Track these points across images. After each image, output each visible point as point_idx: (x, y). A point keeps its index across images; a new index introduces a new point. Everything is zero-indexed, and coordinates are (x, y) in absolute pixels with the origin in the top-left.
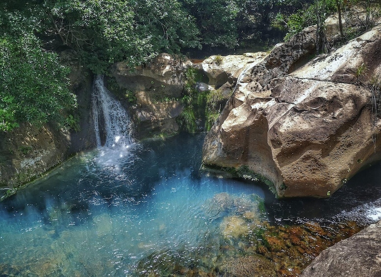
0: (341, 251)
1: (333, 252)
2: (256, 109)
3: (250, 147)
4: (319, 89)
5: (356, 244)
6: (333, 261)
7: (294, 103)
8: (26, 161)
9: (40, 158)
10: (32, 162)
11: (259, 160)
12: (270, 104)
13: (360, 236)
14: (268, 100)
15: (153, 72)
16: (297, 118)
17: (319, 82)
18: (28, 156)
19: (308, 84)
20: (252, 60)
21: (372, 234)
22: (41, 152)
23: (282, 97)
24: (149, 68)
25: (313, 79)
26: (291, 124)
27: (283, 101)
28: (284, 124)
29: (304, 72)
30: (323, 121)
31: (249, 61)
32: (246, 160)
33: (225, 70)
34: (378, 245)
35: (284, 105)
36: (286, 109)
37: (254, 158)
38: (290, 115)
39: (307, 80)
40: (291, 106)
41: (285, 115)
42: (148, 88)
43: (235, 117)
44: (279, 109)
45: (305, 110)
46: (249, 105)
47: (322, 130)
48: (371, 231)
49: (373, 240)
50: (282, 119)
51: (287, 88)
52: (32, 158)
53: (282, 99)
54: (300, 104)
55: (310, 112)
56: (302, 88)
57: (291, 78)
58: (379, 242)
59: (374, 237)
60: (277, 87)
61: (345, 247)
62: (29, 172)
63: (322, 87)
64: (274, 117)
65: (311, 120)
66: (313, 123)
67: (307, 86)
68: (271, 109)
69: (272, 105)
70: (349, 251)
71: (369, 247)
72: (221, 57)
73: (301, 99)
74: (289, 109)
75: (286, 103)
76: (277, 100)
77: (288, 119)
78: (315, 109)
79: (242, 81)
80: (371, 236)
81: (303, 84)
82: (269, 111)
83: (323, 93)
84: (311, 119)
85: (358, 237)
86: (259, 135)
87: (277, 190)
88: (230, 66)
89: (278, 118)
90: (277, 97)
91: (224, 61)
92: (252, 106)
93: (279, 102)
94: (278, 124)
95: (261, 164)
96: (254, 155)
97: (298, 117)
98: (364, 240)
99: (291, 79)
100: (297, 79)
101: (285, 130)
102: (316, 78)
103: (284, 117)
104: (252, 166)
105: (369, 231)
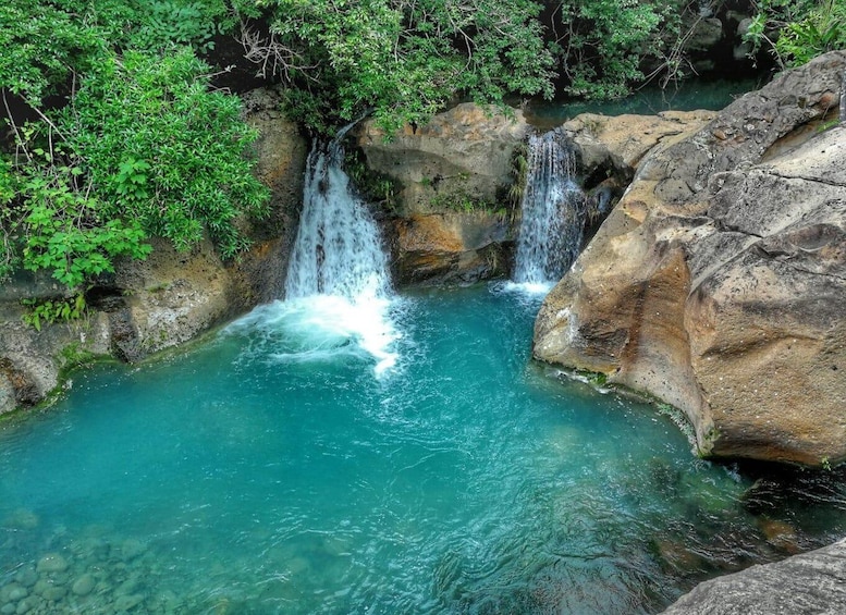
0: (740, 590)
1: (719, 589)
2: (666, 242)
3: (645, 330)
4: (828, 204)
5: (785, 580)
6: (712, 610)
7: (761, 233)
8: (159, 312)
9: (187, 309)
10: (170, 317)
11: (662, 363)
12: (700, 232)
13: (804, 562)
14: (698, 222)
15: (445, 142)
16: (762, 271)
17: (831, 188)
18: (163, 304)
19: (801, 191)
20: (678, 127)
21: (833, 561)
22: (192, 298)
23: (731, 218)
24: (437, 134)
25: (815, 180)
26: (744, 283)
27: (736, 229)
28: (727, 284)
29: (795, 161)
30: (828, 283)
31: (669, 130)
32: (633, 360)
33: (610, 149)
34: (838, 588)
35: (734, 238)
36: (738, 246)
37: (654, 356)
38: (745, 263)
39: (800, 181)
40: (753, 240)
41: (733, 260)
42: (431, 178)
43: (616, 256)
44: (721, 247)
45: (783, 253)
46: (651, 231)
47: (821, 304)
48: (837, 553)
49: (831, 574)
50: (722, 270)
51: (747, 196)
52: (172, 308)
53: (732, 223)
54: (774, 238)
55: (797, 257)
56: (784, 198)
57: (761, 173)
58: (843, 582)
59: (836, 569)
60: (724, 195)
61: (754, 581)
62: (162, 337)
63: (836, 201)
64: (706, 264)
65: (796, 279)
66: (801, 287)
67: (798, 194)
68: (701, 246)
69: (704, 235)
70: (758, 593)
71: (813, 593)
72: (603, 118)
73: (779, 226)
74: (745, 247)
75: (739, 234)
76: (720, 226)
77: (737, 271)
78: (809, 251)
79: (646, 175)
80: (830, 566)
81: (789, 191)
82: (695, 249)
83: (836, 215)
84: (798, 275)
85: (798, 562)
86: (668, 304)
87: (700, 437)
88: (621, 141)
89: (716, 267)
90: (720, 217)
91: (609, 129)
92: (657, 234)
93: (722, 229)
94: (713, 281)
95: (668, 373)
96: (652, 351)
97: (765, 268)
98: (811, 572)
99: (760, 178)
100: (775, 178)
101: (728, 297)
102: (825, 177)
103: (729, 266)
104: (645, 374)
105: (831, 553)
